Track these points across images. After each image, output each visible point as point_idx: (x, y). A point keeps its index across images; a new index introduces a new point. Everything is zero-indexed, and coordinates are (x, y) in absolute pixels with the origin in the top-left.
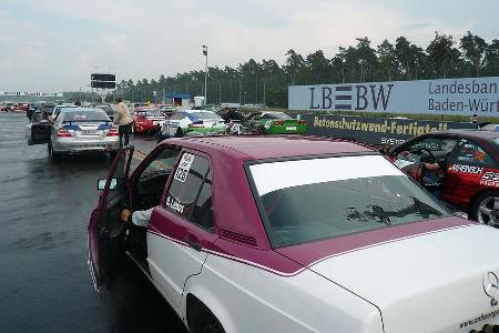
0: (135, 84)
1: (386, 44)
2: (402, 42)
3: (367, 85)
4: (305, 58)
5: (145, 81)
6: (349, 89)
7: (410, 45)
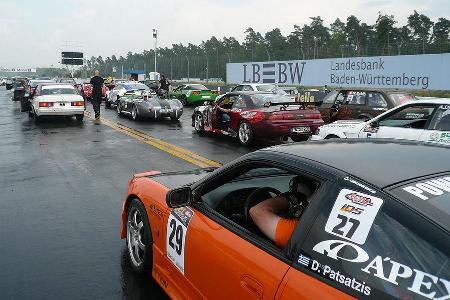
0: (104, 59)
1: (338, 23)
2: (353, 20)
3: (286, 62)
5: (114, 57)
6: (273, 65)
7: (360, 24)
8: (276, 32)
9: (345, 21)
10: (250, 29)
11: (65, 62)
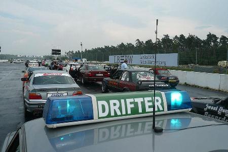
0: (74, 52)
4: (144, 42)
6: (124, 57)
7: (186, 38)
8: (150, 41)
9: (179, 36)
10: (138, 40)
11: (53, 54)
